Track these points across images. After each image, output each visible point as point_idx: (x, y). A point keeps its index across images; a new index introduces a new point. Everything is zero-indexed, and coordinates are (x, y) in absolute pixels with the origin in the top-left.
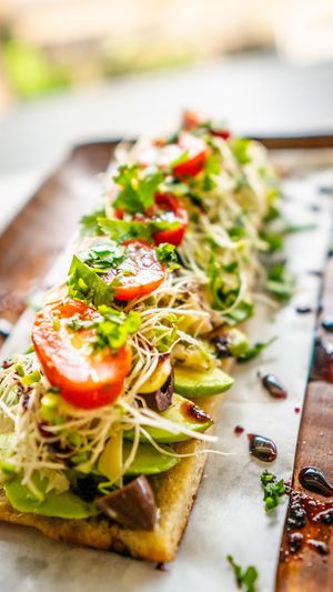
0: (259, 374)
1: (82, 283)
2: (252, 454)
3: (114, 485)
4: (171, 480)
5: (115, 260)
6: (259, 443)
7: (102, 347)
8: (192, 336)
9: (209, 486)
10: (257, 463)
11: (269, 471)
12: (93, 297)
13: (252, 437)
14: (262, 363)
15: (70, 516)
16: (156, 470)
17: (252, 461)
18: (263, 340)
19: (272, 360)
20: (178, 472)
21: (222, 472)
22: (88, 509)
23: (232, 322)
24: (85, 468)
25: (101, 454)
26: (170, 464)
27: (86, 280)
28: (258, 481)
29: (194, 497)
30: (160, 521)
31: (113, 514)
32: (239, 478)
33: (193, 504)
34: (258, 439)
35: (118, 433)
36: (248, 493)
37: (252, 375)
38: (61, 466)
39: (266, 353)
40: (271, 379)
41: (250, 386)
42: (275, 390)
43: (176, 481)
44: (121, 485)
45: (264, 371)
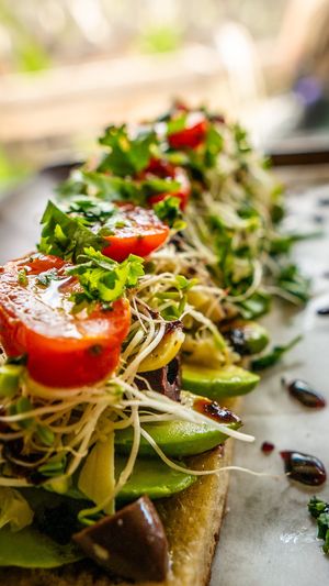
0: (283, 381)
1: (59, 231)
2: (290, 477)
3: (102, 512)
4: (184, 508)
5: (103, 214)
6: (298, 462)
7: (90, 301)
8: (205, 315)
9: (234, 522)
10: (300, 489)
11: (318, 498)
12: (74, 251)
13: (287, 455)
14: (285, 368)
15: (33, 565)
16: (165, 490)
17: (292, 485)
18: (284, 342)
19: (297, 365)
20: (194, 496)
21: (251, 502)
22: (62, 553)
23: (247, 315)
24: (59, 484)
25: (84, 460)
26: (183, 484)
27: (64, 230)
28: (305, 511)
29: (217, 537)
30: (174, 567)
31: (102, 553)
32: (276, 510)
33: (216, 546)
34: (296, 456)
35: (107, 435)
36: (292, 528)
37: (275, 382)
38: (22, 482)
39: (288, 358)
40: (300, 385)
41: (273, 395)
42: (308, 398)
43: (191, 509)
44: (113, 512)
45: (289, 377)
